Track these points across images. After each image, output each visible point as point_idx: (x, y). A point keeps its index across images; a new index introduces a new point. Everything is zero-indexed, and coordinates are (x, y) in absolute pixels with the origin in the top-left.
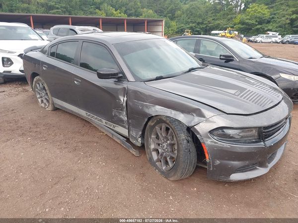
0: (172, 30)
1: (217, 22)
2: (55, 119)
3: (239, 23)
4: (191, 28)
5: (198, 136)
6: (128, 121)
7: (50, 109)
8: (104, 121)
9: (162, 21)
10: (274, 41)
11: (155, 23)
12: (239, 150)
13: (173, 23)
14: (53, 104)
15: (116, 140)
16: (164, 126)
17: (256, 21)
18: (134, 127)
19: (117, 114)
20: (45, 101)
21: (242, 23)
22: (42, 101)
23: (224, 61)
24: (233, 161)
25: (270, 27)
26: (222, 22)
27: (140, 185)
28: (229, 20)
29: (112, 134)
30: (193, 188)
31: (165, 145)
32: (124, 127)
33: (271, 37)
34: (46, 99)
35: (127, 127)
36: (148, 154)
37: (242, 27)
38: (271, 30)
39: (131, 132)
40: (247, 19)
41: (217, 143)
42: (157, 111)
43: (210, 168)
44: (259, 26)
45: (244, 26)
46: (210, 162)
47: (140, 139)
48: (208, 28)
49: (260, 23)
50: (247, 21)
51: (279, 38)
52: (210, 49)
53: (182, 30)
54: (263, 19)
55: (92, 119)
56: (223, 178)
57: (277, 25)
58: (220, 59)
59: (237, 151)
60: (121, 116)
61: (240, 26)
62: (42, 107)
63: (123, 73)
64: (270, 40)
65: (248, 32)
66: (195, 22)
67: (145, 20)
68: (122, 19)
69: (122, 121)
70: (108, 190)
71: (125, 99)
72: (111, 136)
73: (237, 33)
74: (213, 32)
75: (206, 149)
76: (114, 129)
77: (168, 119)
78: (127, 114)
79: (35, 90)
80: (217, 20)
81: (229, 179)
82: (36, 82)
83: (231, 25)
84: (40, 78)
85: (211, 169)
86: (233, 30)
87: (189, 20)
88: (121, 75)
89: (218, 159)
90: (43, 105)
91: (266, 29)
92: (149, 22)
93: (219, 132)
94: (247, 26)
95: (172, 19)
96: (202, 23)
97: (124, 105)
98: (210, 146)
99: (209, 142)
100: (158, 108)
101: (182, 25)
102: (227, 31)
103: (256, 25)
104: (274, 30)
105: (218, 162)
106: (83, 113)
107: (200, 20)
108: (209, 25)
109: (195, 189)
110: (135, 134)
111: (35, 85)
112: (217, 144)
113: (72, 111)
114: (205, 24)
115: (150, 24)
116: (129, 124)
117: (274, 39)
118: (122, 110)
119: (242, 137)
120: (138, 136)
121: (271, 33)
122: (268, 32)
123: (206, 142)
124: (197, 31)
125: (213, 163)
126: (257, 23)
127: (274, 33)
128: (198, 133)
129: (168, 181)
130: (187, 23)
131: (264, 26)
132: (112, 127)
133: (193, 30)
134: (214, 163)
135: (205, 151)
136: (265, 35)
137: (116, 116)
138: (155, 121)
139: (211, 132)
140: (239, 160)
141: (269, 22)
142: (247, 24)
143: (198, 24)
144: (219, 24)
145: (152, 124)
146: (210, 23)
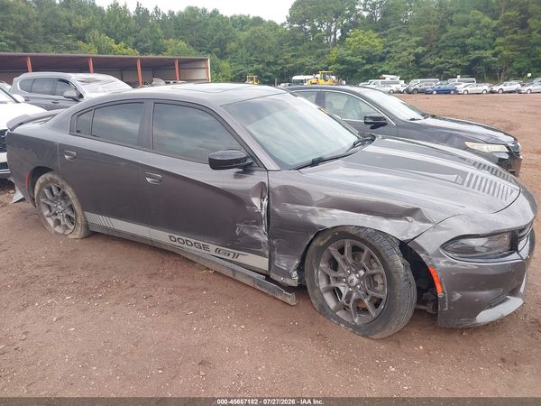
0: (223, 76)
1: (300, 61)
2: (96, 254)
3: (337, 62)
4: (257, 72)
5: (421, 255)
6: (270, 243)
7: (77, 237)
8: (213, 247)
9: (206, 60)
10: (395, 90)
11: (193, 65)
12: (492, 272)
13: (225, 64)
14: (87, 226)
15: (243, 280)
16: (348, 245)
17: (363, 58)
18: (283, 251)
19: (247, 232)
20: (64, 222)
21: (342, 62)
22: (58, 222)
23: (370, 126)
24: (482, 290)
25: (386, 68)
26: (308, 60)
27: (328, 355)
28: (319, 57)
29: (233, 270)
30: (418, 346)
31: (354, 278)
32: (261, 254)
33: (389, 83)
34: (68, 217)
35: (267, 253)
36: (315, 299)
37: (341, 67)
38: (387, 73)
39: (276, 263)
40: (348, 56)
41: (456, 263)
42: (334, 219)
43: (443, 307)
44: (368, 67)
45: (344, 66)
46: (444, 297)
47: (295, 273)
48: (285, 71)
49: (369, 61)
50: (348, 58)
51: (401, 86)
52: (338, 108)
53: (241, 75)
54: (374, 54)
55: (185, 246)
56: (465, 322)
57: (396, 64)
58: (366, 123)
59: (487, 273)
60: (256, 235)
61: (337, 66)
62: (56, 233)
63: (252, 156)
64: (389, 89)
65: (352, 77)
66: (263, 61)
67: (175, 59)
68: (132, 59)
69: (258, 244)
70: (277, 372)
71: (265, 203)
72: (230, 274)
73: (334, 77)
74: (295, 78)
75: (437, 276)
76: (234, 259)
77: (361, 231)
78: (268, 230)
79: (39, 200)
80: (298, 57)
81: (475, 322)
82: (42, 186)
83: (324, 65)
84: (56, 177)
85: (446, 309)
86: (328, 74)
87: (252, 58)
88: (249, 161)
89: (458, 291)
90: (59, 230)
91: (379, 71)
92: (183, 63)
93: (456, 245)
94: (350, 67)
95: (222, 56)
96: (275, 63)
97: (263, 213)
98: (443, 270)
99: (441, 264)
100: (336, 213)
101: (241, 67)
102: (318, 76)
103: (364, 65)
104: (393, 71)
105: (458, 296)
106: (161, 236)
107: (271, 58)
108: (287, 66)
109: (421, 347)
110: (285, 265)
111: (40, 190)
112: (456, 266)
113: (134, 236)
114: (280, 65)
115: (182, 66)
116: (271, 248)
117: (394, 87)
118: (258, 223)
119: (490, 249)
120: (294, 267)
121: (388, 78)
122: (384, 76)
123: (437, 265)
124: (266, 77)
125: (450, 297)
126: (365, 62)
127: (392, 77)
128: (423, 250)
129: (371, 341)
130: (249, 63)
131: (376, 65)
132: (230, 258)
133: (261, 76)
134: (452, 298)
135: (435, 279)
136: (380, 81)
137: (242, 234)
138: (329, 237)
139: (444, 246)
140: (490, 289)
141: (382, 59)
142: (349, 63)
143: (269, 64)
144: (303, 64)
145: (322, 244)
146: (288, 63)
